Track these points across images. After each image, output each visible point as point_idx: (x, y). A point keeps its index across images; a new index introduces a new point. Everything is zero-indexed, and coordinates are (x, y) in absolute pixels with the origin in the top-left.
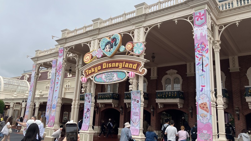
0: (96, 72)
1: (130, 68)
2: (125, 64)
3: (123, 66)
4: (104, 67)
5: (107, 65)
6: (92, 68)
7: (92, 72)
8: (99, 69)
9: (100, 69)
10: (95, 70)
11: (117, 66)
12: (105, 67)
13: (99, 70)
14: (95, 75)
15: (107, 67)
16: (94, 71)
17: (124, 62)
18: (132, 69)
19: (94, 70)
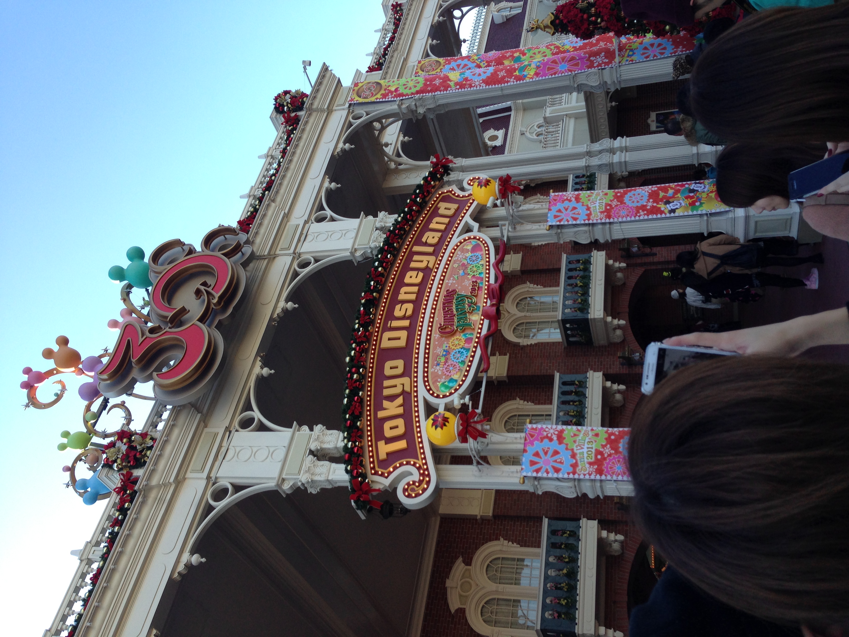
0: (407, 389)
1: (449, 226)
2: (426, 244)
3: (431, 249)
4: (402, 343)
5: (395, 324)
6: (381, 414)
7: (400, 411)
8: (400, 370)
9: (400, 363)
10: (398, 390)
11: (421, 275)
12: (403, 334)
13: (407, 372)
14: (422, 392)
15: (406, 323)
16: (400, 400)
17: (416, 249)
18: (453, 218)
19: (392, 398)
